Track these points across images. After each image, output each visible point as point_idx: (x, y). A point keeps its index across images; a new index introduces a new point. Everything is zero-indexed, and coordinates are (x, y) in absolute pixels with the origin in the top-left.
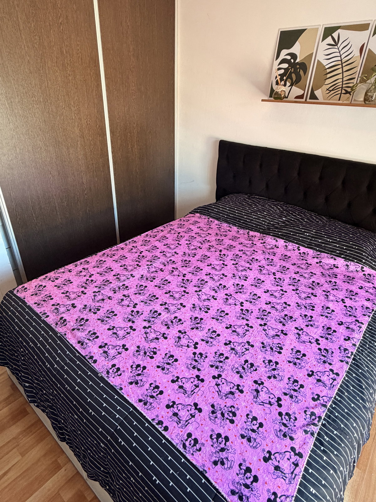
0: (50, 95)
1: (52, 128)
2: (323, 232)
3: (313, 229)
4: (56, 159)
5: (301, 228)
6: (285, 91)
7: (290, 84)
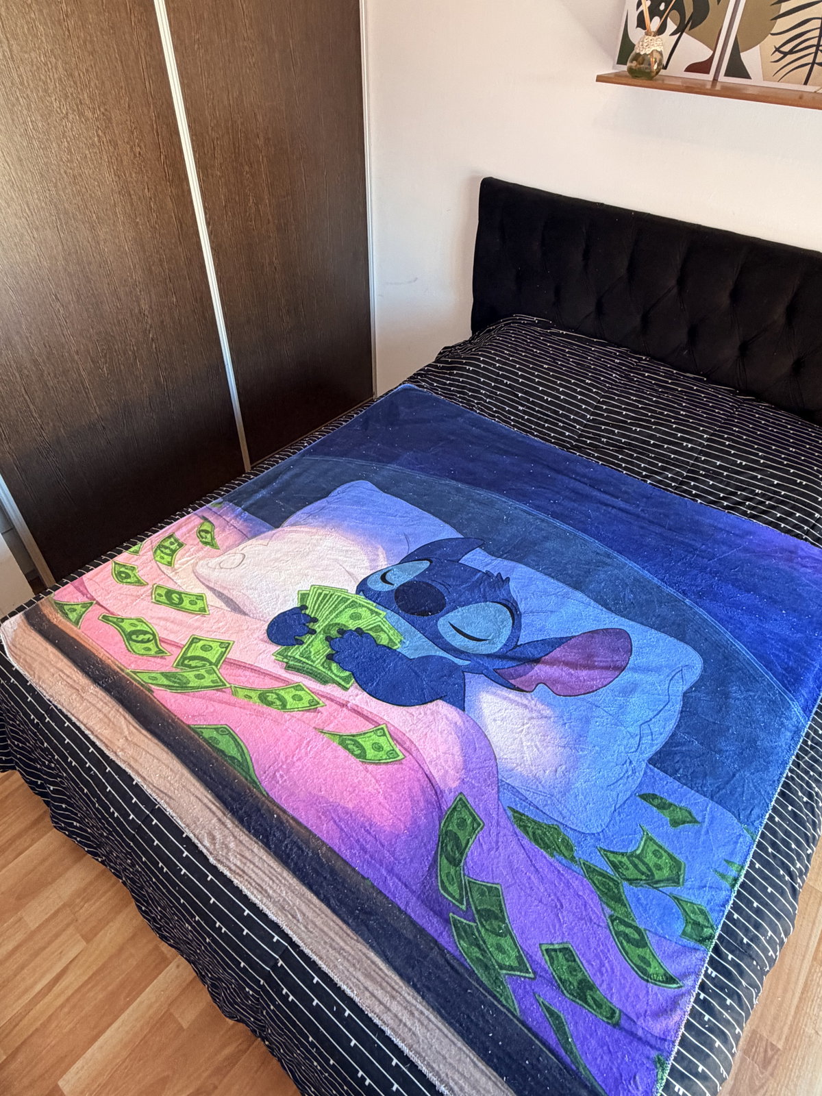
0: (22, 83)
1: (42, 176)
2: (727, 439)
3: (703, 431)
4: (65, 259)
5: (673, 429)
6: (661, 53)
7: (675, 27)
